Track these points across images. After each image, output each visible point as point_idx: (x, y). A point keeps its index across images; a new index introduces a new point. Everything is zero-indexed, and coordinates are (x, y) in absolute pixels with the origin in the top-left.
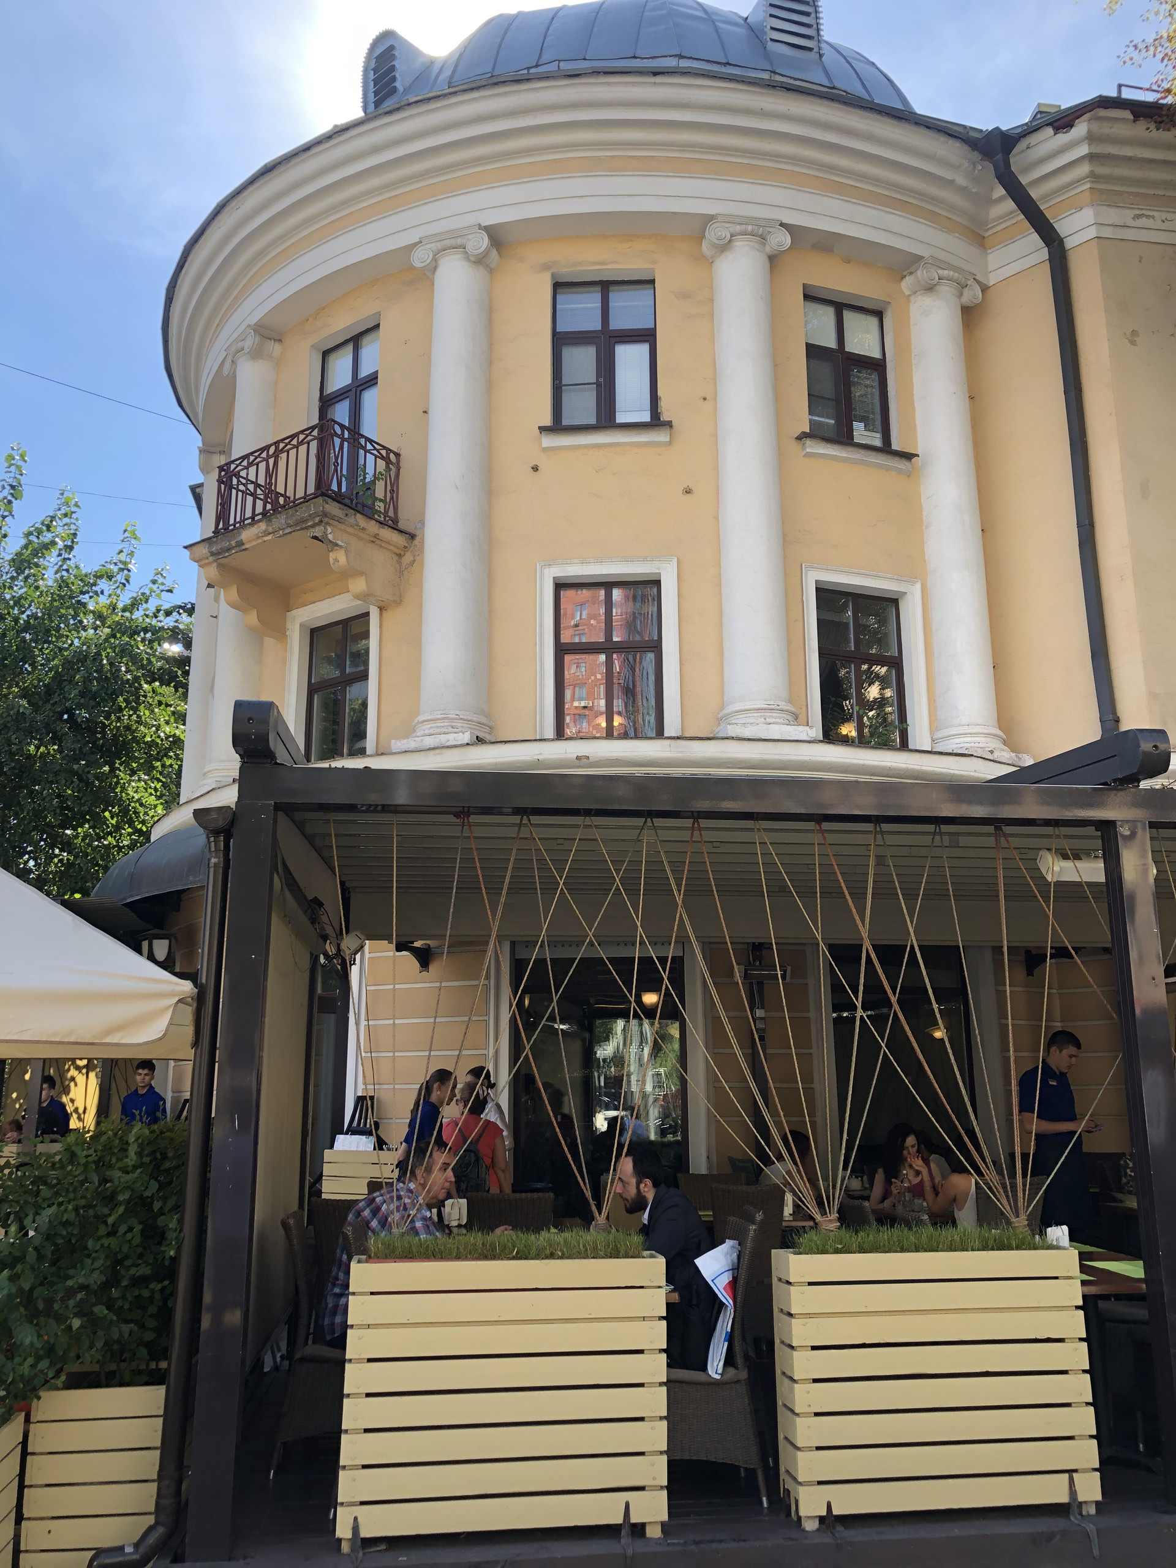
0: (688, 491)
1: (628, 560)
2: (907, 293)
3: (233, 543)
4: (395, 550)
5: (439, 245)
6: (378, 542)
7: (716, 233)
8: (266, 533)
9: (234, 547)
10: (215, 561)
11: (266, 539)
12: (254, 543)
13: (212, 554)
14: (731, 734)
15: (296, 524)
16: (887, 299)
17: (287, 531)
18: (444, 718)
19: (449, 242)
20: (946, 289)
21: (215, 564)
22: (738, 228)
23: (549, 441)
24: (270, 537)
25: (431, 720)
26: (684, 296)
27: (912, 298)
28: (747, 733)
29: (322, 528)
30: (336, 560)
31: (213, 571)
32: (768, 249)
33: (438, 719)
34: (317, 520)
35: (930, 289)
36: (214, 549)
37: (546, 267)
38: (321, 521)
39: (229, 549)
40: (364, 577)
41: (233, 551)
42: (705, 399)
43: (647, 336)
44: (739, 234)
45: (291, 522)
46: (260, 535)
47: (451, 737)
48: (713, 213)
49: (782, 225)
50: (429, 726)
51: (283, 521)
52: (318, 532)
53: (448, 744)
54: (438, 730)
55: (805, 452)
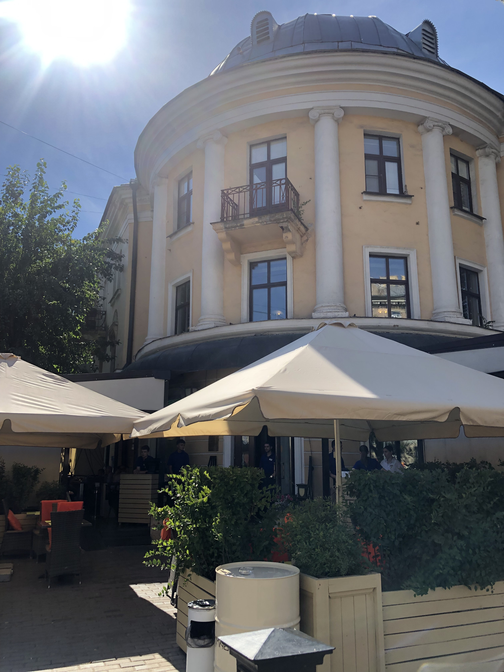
0: (417, 223)
1: (398, 248)
2: (478, 156)
3: (239, 225)
4: (302, 234)
5: (323, 111)
6: (299, 231)
7: (429, 124)
8: (257, 222)
9: (238, 226)
10: (225, 231)
11: (256, 225)
12: (248, 226)
13: (226, 228)
14: (447, 321)
15: (274, 221)
16: (473, 158)
17: (268, 223)
18: (335, 306)
19: (327, 111)
20: (493, 157)
21: (225, 232)
22: (436, 124)
23: (366, 197)
24: (259, 224)
25: (329, 306)
26: (412, 146)
27: (479, 158)
28: (452, 320)
29: (287, 223)
30: (287, 237)
31: (223, 235)
32: (444, 133)
33: (333, 306)
34: (286, 220)
35: (487, 156)
36: (227, 226)
37: (361, 127)
38: (287, 221)
39: (235, 227)
40: (295, 245)
41: (237, 228)
42: (422, 188)
43: (398, 160)
44: (436, 126)
45: (272, 219)
46: (254, 223)
47: (340, 313)
48: (428, 116)
49: (449, 124)
50: (328, 308)
51: (268, 219)
52: (284, 225)
53: (339, 316)
54: (334, 310)
55: (454, 213)
